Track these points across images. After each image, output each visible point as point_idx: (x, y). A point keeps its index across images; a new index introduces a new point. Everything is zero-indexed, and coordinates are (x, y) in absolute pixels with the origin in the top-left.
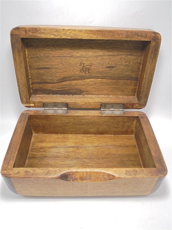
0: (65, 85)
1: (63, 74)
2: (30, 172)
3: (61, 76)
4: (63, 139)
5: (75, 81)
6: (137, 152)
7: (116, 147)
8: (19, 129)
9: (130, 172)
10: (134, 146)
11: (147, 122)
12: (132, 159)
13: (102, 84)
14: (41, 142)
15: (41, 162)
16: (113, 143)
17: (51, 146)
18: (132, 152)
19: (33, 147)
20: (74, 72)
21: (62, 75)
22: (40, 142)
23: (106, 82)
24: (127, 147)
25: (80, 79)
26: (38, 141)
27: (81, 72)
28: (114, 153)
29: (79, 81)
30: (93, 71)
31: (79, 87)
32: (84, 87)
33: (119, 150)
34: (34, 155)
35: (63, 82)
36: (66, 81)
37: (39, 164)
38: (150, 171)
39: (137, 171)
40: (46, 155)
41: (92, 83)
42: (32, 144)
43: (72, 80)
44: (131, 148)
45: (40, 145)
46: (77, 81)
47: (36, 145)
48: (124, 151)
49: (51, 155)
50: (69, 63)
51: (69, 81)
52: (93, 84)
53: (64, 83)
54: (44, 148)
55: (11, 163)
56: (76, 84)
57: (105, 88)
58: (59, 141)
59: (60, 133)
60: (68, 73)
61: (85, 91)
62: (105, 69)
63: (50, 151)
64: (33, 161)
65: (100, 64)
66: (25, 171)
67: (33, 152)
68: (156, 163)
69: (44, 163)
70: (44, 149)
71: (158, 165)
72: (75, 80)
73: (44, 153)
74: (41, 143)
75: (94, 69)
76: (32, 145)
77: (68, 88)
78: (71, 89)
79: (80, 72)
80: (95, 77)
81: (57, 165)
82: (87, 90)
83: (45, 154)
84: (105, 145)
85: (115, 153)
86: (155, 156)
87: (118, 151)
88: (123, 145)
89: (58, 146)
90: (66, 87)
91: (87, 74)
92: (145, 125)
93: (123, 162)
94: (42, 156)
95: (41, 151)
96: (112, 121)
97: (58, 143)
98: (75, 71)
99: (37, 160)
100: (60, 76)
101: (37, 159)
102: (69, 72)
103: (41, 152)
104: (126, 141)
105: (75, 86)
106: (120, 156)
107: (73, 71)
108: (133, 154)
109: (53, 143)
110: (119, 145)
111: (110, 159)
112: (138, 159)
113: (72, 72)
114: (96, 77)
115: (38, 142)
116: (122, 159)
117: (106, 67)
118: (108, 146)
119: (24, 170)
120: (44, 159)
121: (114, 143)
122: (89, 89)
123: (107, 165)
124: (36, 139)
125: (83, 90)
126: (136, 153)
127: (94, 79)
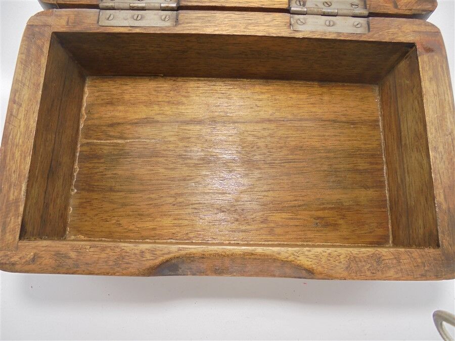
2: (70, 258)
4: (171, 92)
6: (380, 145)
7: (321, 125)
8: (26, 93)
9: (361, 261)
10: (374, 124)
11: (442, 67)
12: (361, 168)
14: (111, 103)
15: (115, 172)
16: (314, 110)
17: (137, 117)
18: (365, 144)
19: (89, 123)
22: (108, 103)
24: (353, 124)
26: (102, 100)
28: (313, 144)
33: (329, 136)
34: (94, 147)
37: (110, 178)
38: (419, 260)
39: (383, 258)
40: (126, 148)
42: (85, 110)
44: (364, 129)
45: (109, 114)
47: (96, 116)
48: (342, 139)
49: (138, 148)
54: (119, 124)
55: (12, 225)
58: (160, 100)
59: (162, 75)
63: (137, 135)
64: (93, 168)
66: (53, 253)
67: (90, 137)
68: (443, 233)
69: (120, 172)
70: (119, 128)
71: (448, 239)
73: (119, 141)
74: (111, 108)
76: (86, 113)
81: (158, 180)
83: (124, 145)
84: (290, 117)
85: (318, 145)
86: (444, 206)
87: (326, 140)
88: (344, 119)
89: (159, 118)
92: (431, 80)
93: (338, 173)
94: (115, 153)
95: (112, 134)
96: (323, 52)
97: (156, 107)
99: (102, 163)
101: (102, 161)
103: (110, 136)
104: (352, 104)
106: (332, 155)
108: (368, 150)
109: (144, 108)
110: (332, 117)
111: (301, 165)
112: (379, 167)
115: (102, 105)
116: (336, 166)
118: (301, 120)
119: (51, 249)
120: (121, 160)
121: (319, 111)
123: (293, 182)
124: (97, 94)
126: (374, 146)
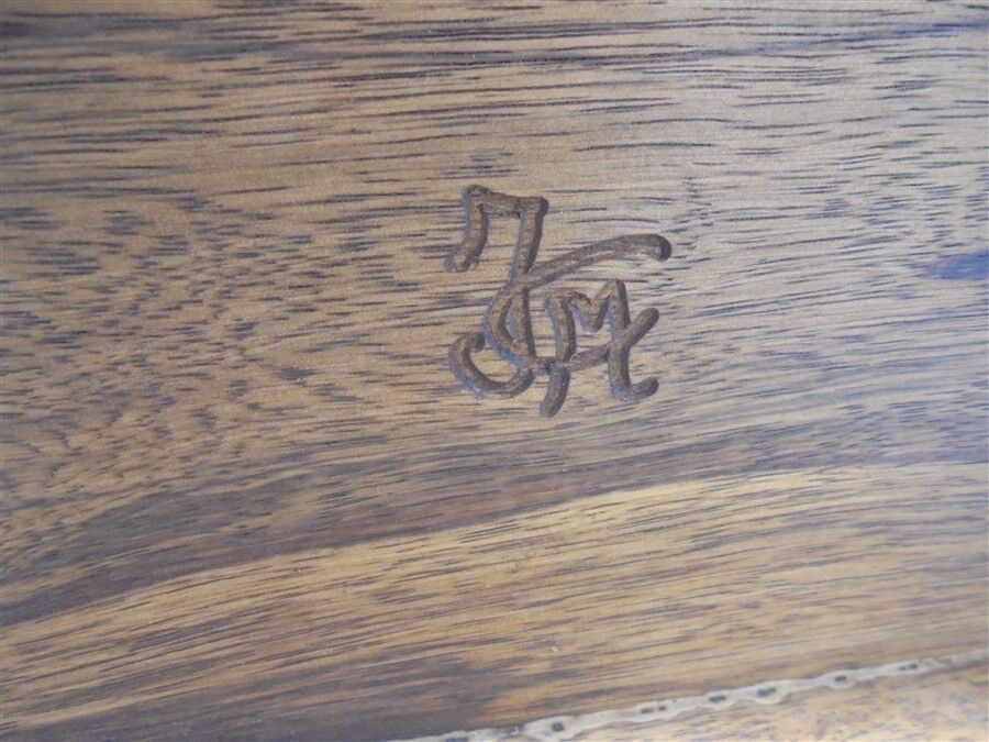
0: (179, 634)
1: (98, 446)
3: (58, 490)
5: (358, 559)
13: (804, 538)
20: (326, 391)
21: (74, 477)
23: (872, 507)
25: (449, 512)
27: (466, 383)
29: (444, 542)
30: (696, 340)
31: (436, 629)
32: (511, 621)
35: (134, 598)
36: (189, 563)
41: (654, 543)
43: (306, 539)
46: (388, 552)
50: (192, 204)
51: (238, 558)
52: (674, 563)
53: (143, 609)
56: (384, 596)
57: (837, 582)
60: (205, 418)
61: (535, 668)
62: (904, 294)
65: (833, 210)
72: (369, 538)
75: (727, 310)
77: (236, 675)
78: (303, 674)
79: (447, 377)
80: (725, 441)
82: (568, 650)
90: (205, 665)
91: (582, 402)
98: (337, 367)
100: (29, 492)
102: (227, 410)
105: (356, 622)
107: (294, 375)
113: (292, 394)
114: (734, 454)
117: (930, 271)
122: (601, 633)
125: (508, 663)
127: (691, 488)
